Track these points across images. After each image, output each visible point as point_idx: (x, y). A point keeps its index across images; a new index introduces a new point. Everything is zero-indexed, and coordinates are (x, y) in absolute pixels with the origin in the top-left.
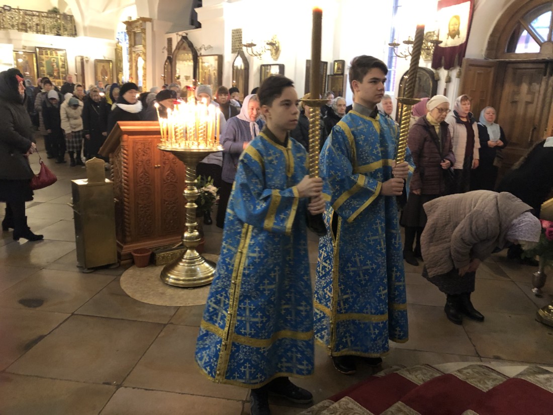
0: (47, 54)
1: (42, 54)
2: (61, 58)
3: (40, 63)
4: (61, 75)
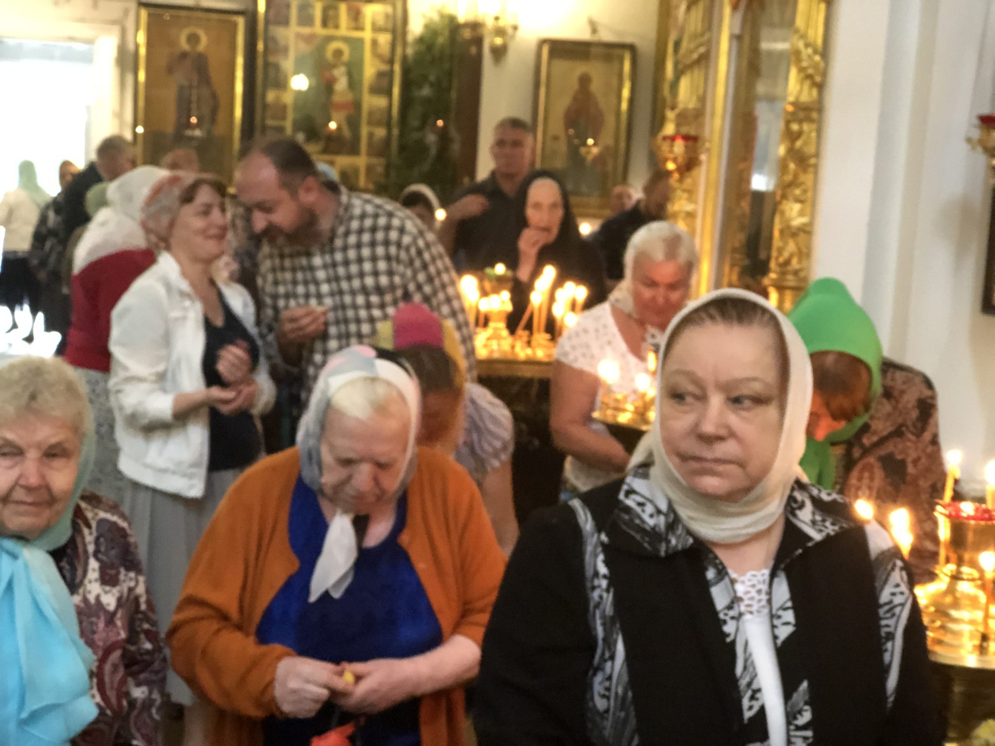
0: (306, 20)
1: (285, 22)
2: (375, 43)
3: (267, 65)
4: (364, 131)
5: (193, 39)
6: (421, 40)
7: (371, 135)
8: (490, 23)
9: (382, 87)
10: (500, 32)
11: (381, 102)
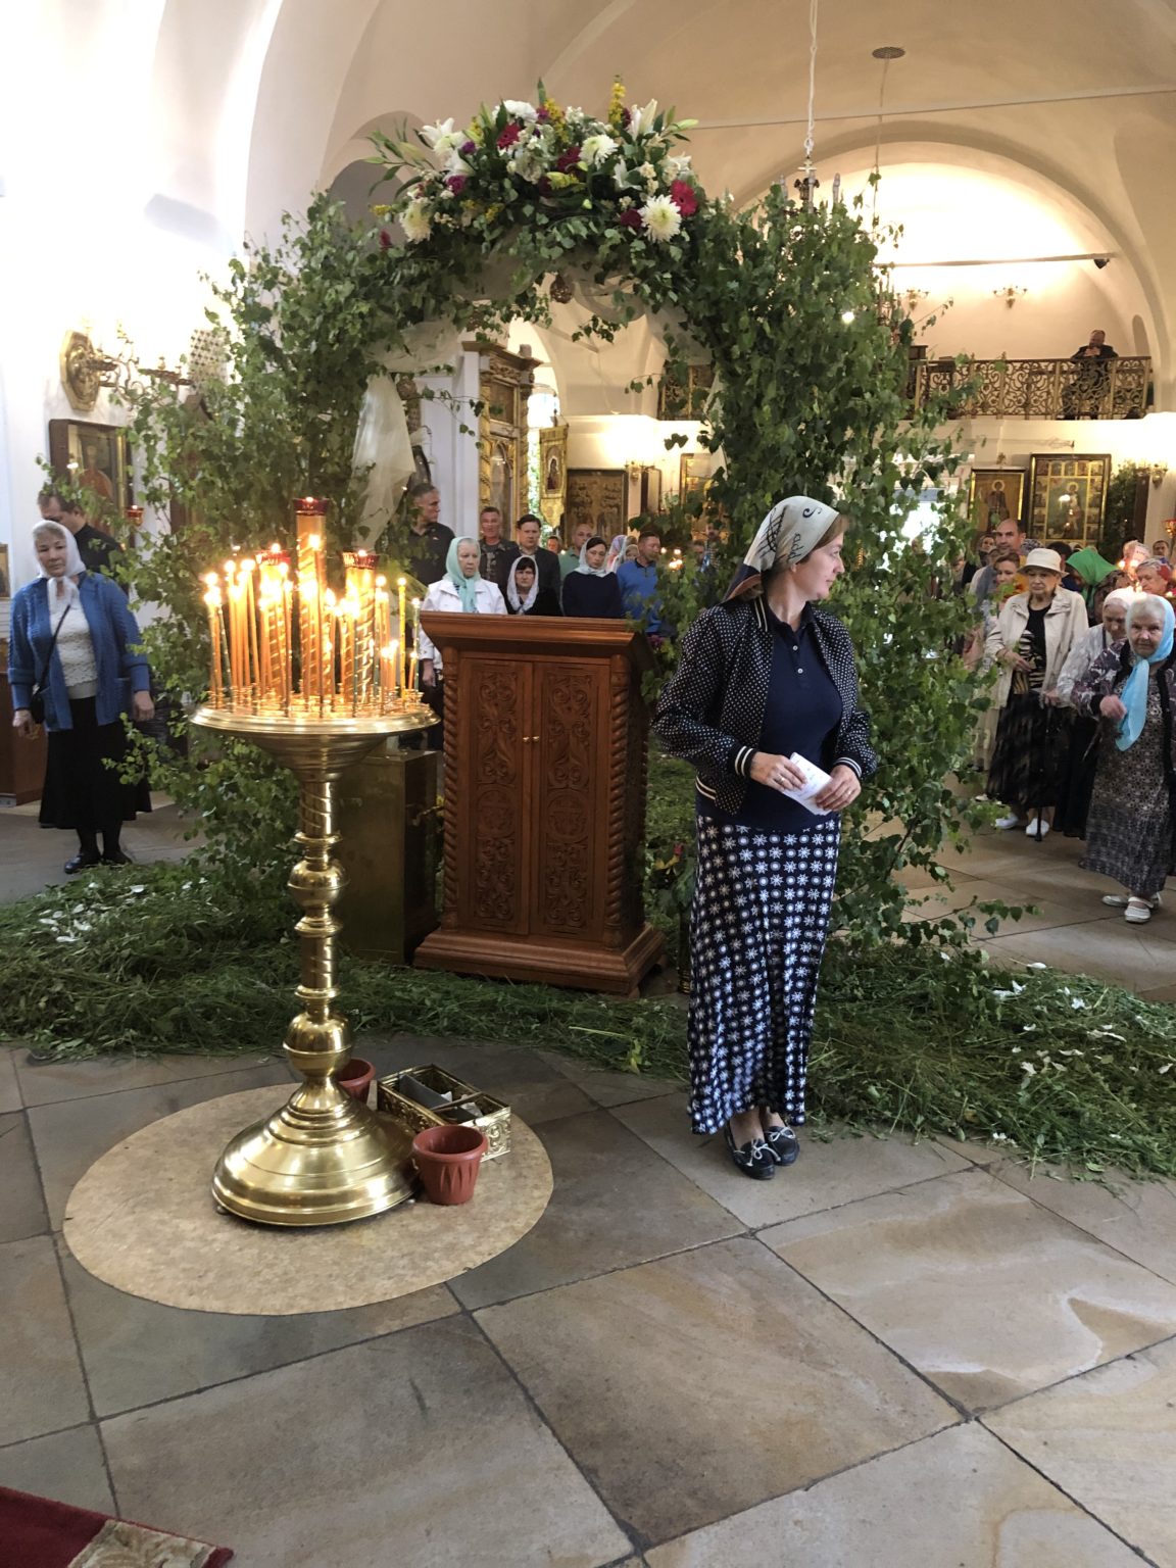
0: (1056, 472)
1: (1046, 474)
2: (1092, 481)
3: (1035, 496)
4: (1086, 526)
5: (998, 485)
6: (1118, 478)
7: (1089, 528)
8: (1153, 467)
9: (1095, 503)
10: (1159, 472)
11: (1095, 511)
